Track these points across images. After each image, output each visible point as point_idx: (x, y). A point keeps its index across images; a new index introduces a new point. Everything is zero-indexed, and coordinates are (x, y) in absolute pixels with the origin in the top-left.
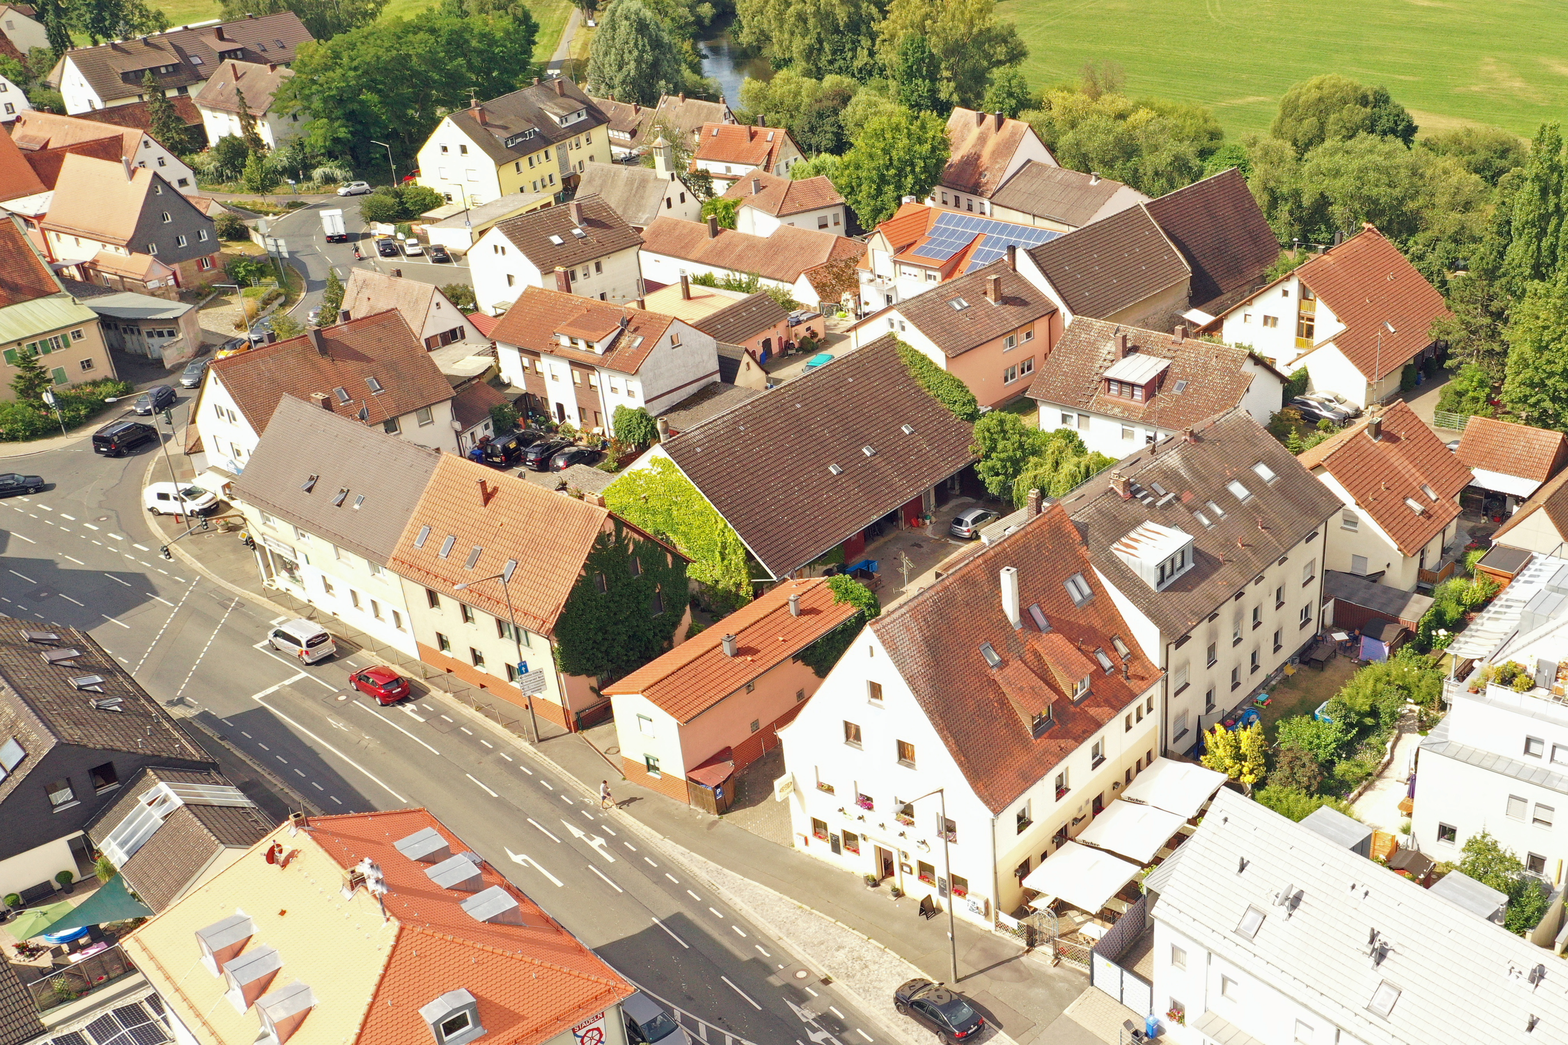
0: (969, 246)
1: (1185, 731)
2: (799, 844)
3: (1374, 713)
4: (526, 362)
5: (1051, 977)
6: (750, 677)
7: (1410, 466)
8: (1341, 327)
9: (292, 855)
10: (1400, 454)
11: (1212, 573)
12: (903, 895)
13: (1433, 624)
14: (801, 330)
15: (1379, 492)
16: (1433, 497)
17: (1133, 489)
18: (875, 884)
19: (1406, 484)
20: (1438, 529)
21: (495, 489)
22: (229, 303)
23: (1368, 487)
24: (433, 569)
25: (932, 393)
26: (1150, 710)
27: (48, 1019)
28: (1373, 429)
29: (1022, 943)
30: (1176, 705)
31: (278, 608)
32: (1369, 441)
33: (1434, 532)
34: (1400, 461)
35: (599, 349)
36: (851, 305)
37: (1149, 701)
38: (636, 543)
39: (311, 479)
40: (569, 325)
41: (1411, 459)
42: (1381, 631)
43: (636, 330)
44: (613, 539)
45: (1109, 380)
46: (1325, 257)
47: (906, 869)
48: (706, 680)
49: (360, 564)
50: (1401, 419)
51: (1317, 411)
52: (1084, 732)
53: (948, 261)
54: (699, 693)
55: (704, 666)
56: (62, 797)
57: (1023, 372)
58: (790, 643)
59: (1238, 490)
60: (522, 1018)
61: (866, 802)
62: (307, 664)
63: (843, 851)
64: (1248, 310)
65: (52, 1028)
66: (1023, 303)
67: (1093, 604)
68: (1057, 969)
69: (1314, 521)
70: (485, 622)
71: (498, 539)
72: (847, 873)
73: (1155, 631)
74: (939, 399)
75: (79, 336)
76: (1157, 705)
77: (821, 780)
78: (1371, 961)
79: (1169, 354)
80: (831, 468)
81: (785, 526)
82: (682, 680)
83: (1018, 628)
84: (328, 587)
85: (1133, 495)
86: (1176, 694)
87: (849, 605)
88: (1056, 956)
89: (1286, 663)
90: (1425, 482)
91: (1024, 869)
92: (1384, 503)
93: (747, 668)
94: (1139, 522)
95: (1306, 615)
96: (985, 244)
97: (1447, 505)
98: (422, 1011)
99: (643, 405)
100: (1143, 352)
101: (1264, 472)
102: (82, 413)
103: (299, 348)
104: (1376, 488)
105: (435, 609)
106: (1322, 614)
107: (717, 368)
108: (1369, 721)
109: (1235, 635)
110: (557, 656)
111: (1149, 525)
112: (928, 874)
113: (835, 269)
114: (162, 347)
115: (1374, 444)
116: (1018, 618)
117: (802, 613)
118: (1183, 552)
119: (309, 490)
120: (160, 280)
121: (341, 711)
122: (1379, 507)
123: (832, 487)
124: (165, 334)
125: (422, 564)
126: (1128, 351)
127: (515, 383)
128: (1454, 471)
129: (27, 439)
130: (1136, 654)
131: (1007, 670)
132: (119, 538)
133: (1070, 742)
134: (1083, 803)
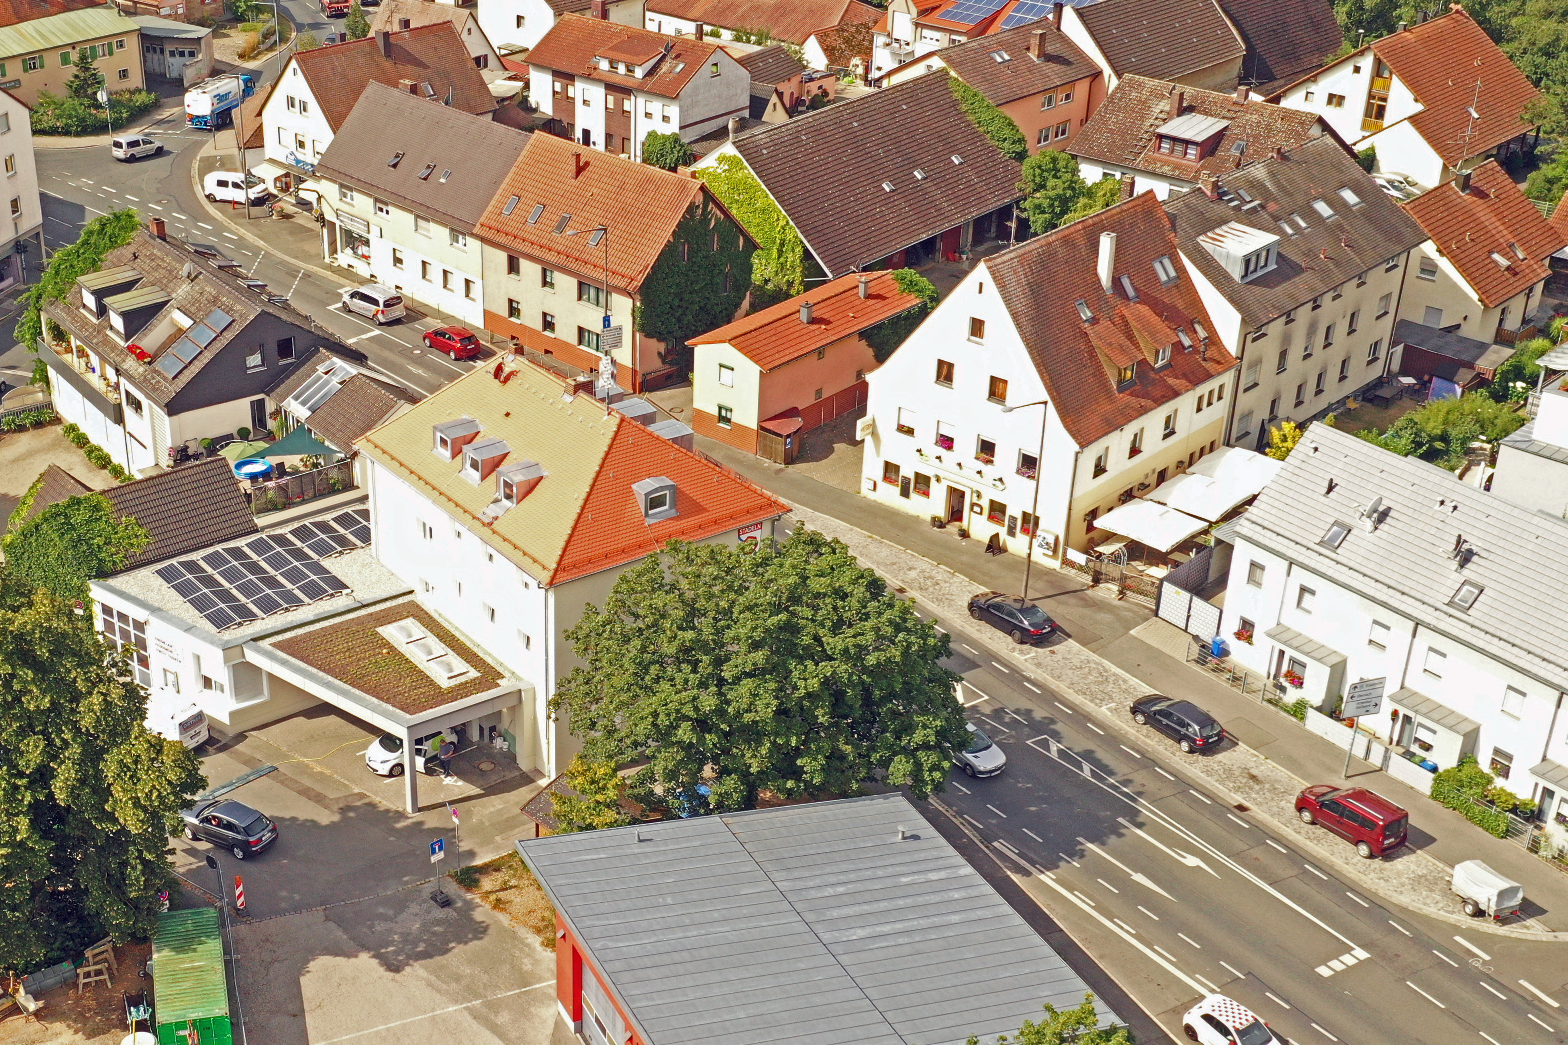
0: (999, 12)
1: (1247, 434)
2: (865, 490)
3: (1444, 438)
4: (558, 87)
5: (1115, 607)
6: (825, 342)
7: (1498, 223)
8: (1419, 107)
9: (512, 373)
10: (1489, 210)
11: (1294, 276)
12: (968, 536)
13: (1511, 376)
14: (813, 88)
15: (1463, 242)
16: (1521, 256)
17: (1220, 191)
18: (942, 525)
19: (1492, 239)
20: (1523, 287)
21: (587, 164)
22: (229, 36)
23: (1451, 236)
24: (521, 234)
25: (981, 129)
26: (1220, 398)
27: (261, 521)
28: (1462, 180)
29: (1088, 579)
30: (1245, 401)
31: (342, 281)
32: (1456, 192)
33: (1519, 289)
34: (1487, 217)
35: (639, 73)
36: (860, 70)
37: (1221, 387)
38: (717, 220)
39: (397, 156)
40: (610, 49)
41: (1500, 217)
42: (1455, 373)
43: (678, 56)
44: (700, 211)
45: (1161, 137)
46: (1406, 34)
47: (977, 509)
48: (785, 340)
49: (440, 233)
50: (1492, 178)
51: (1385, 190)
52: (1163, 396)
53: (976, 26)
54: (779, 348)
55: (783, 328)
56: (254, 360)
57: (1057, 136)
58: (859, 320)
59: (1323, 208)
60: (705, 510)
61: (946, 442)
62: (381, 324)
63: (913, 495)
64: (1313, 88)
65: (263, 529)
66: (1066, 62)
67: (1177, 286)
68: (1121, 603)
69: (1399, 249)
70: (566, 284)
71: (587, 208)
72: (912, 516)
73: (1237, 317)
74: (988, 136)
75: (121, 46)
76: (1228, 393)
77: (902, 423)
78: (1454, 564)
79: (1229, 115)
80: (884, 185)
81: (841, 231)
82: (764, 336)
83: (1109, 293)
84: (398, 261)
85: (1220, 196)
86: (1246, 390)
87: (913, 296)
88: (1121, 592)
89: (1348, 397)
90: (1513, 241)
91: (1094, 514)
92: (1467, 253)
93: (820, 336)
94: (1225, 222)
95: (1374, 353)
96: (1017, 10)
97: (1535, 266)
98: (634, 486)
99: (677, 131)
100: (1199, 112)
101: (1349, 196)
102: (124, 115)
103: (368, 49)
104: (1460, 237)
105: (512, 276)
106: (1389, 356)
107: (748, 104)
108: (1439, 445)
109: (1306, 349)
110: (638, 314)
111: (1234, 224)
112: (998, 514)
113: (845, 34)
114: (185, 65)
115: (1460, 197)
116: (1110, 284)
117: (869, 297)
118: (1268, 251)
119: (395, 166)
120: (172, 7)
121: (419, 361)
122: (1462, 256)
123: (884, 202)
124: (187, 54)
125: (509, 229)
126: (1183, 110)
127: (542, 109)
128: (1546, 235)
129: (78, 134)
130: (1213, 339)
131: (1097, 327)
132: (184, 217)
133: (1149, 402)
134: (1149, 471)
